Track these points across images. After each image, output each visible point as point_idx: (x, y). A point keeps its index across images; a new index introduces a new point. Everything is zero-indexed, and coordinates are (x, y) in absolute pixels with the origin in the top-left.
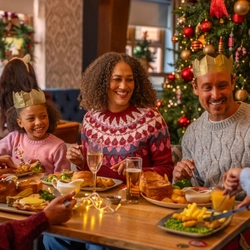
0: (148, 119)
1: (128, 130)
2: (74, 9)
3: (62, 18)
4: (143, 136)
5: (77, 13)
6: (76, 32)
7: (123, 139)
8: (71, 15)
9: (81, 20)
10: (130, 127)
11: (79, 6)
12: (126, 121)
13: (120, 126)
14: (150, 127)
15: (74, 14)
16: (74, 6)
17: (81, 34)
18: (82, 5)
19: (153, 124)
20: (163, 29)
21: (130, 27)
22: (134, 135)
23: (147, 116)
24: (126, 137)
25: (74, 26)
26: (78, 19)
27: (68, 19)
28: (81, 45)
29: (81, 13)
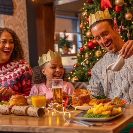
0: (20, 66)
1: (8, 73)
2: (22, 22)
3: (14, 27)
4: (18, 75)
5: (23, 24)
6: (24, 35)
7: (5, 78)
8: (20, 25)
9: (26, 28)
10: (10, 71)
11: (24, 20)
12: (6, 68)
13: (3, 71)
14: (22, 69)
15: (22, 24)
16: (21, 20)
17: (27, 36)
18: (26, 19)
19: (24, 68)
20: (75, 34)
21: (56, 33)
22: (12, 75)
23: (20, 64)
24: (8, 77)
25: (22, 31)
26: (25, 27)
27: (18, 27)
28: (27, 43)
29: (26, 23)
